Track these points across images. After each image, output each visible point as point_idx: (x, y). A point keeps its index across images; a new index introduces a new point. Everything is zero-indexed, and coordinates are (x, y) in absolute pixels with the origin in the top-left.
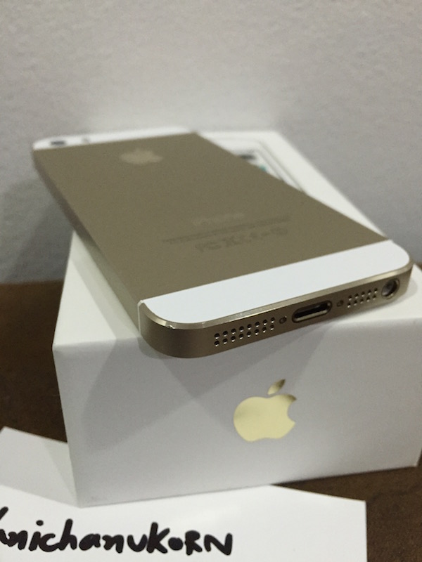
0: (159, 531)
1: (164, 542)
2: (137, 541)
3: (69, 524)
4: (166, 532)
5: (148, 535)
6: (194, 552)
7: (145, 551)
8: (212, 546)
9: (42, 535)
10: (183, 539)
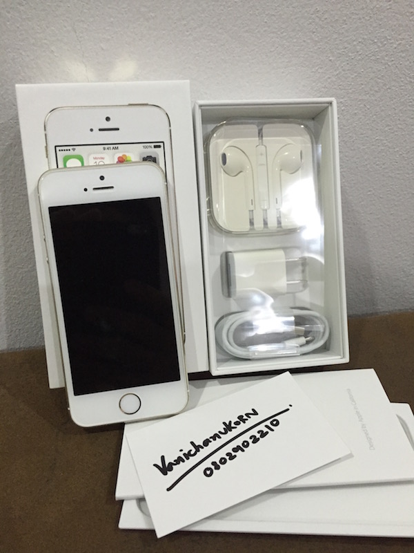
0: (228, 423)
1: (233, 425)
2: (223, 431)
3: (192, 443)
4: (230, 422)
5: (225, 427)
6: (246, 421)
7: (229, 432)
8: (250, 416)
9: (187, 453)
10: (239, 420)
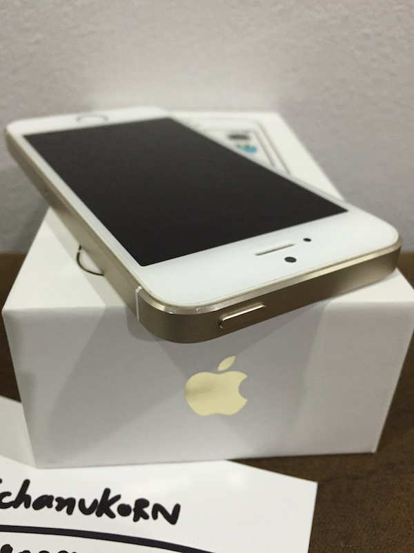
0: (111, 496)
1: (114, 508)
2: (88, 505)
3: (26, 484)
4: (118, 497)
5: (99, 499)
6: (141, 519)
7: (94, 515)
8: (160, 515)
10: (133, 506)
